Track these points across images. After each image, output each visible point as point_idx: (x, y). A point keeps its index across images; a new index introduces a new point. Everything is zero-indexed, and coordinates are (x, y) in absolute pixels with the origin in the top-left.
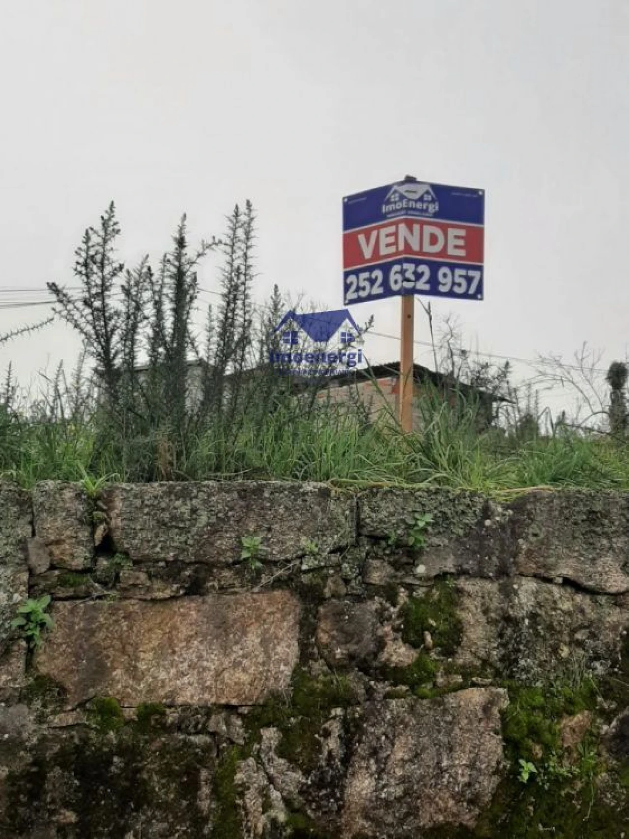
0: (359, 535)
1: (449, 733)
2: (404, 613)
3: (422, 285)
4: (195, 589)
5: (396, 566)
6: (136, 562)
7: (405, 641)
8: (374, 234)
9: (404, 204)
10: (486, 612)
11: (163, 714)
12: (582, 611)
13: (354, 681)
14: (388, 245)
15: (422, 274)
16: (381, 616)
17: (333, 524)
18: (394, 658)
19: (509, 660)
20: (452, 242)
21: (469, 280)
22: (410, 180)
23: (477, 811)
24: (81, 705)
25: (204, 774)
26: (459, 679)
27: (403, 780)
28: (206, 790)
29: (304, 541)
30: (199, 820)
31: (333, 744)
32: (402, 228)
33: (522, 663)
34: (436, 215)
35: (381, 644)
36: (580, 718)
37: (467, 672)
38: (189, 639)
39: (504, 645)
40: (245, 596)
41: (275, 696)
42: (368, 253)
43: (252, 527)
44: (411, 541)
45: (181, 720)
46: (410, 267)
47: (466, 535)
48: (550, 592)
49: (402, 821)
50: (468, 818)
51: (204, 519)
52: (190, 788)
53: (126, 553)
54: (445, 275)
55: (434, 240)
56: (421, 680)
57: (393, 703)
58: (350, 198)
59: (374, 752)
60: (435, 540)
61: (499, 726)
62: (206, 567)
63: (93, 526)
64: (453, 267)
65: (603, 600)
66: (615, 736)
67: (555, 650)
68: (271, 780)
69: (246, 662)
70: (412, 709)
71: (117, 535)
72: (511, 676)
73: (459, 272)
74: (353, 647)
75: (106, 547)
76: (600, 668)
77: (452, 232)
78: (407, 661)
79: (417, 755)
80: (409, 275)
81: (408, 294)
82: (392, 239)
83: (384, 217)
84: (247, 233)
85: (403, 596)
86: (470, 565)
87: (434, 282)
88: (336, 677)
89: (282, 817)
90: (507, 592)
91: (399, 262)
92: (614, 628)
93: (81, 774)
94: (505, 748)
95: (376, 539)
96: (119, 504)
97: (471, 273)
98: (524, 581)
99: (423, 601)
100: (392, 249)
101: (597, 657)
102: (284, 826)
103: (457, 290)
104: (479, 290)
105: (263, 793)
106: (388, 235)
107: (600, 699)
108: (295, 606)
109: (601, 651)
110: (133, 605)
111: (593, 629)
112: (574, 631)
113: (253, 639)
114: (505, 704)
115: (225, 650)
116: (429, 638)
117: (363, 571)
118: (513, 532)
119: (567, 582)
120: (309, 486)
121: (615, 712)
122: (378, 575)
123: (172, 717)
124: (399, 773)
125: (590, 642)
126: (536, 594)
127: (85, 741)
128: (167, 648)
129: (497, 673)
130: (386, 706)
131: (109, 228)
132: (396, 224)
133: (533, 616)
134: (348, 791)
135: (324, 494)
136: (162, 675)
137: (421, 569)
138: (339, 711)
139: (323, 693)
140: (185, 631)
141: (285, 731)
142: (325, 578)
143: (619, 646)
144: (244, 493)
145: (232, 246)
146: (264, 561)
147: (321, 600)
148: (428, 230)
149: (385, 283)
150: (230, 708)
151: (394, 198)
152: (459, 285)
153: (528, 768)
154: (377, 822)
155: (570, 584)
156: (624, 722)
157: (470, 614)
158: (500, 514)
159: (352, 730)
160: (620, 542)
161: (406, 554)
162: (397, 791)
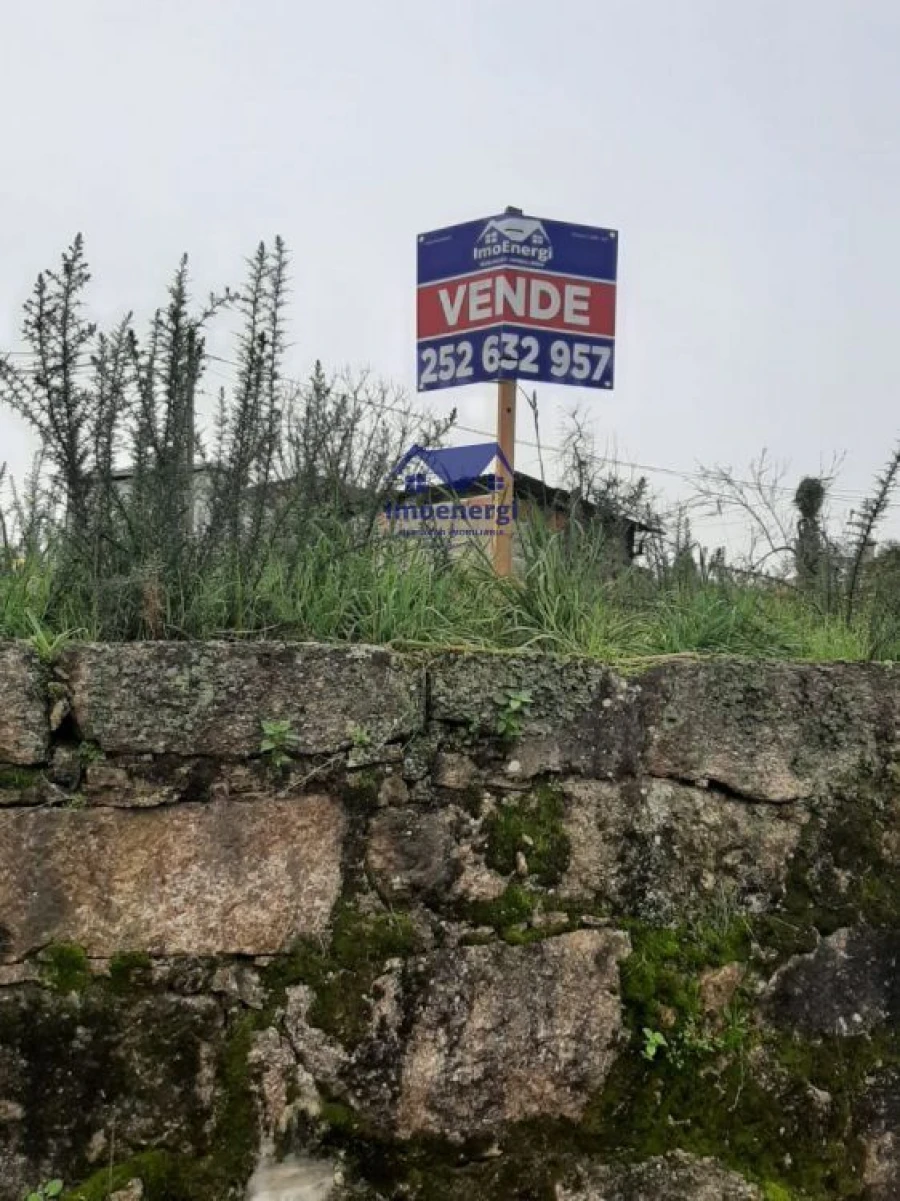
0: (429, 718)
1: (547, 993)
2: (489, 827)
3: (527, 365)
4: (195, 792)
5: (479, 761)
6: (111, 755)
7: (490, 865)
8: (461, 291)
10: (601, 826)
11: (148, 968)
12: (734, 826)
13: (417, 921)
14: (481, 307)
15: (528, 350)
16: (458, 832)
17: (392, 705)
18: (475, 890)
19: (633, 892)
20: (571, 305)
21: (594, 360)
22: (513, 212)
23: (584, 1098)
24: (31, 954)
25: (205, 1050)
26: (564, 918)
27: (484, 1057)
28: (208, 1072)
29: (352, 728)
30: (197, 1115)
31: (387, 1008)
32: (501, 281)
33: (650, 895)
34: (549, 265)
35: (456, 869)
36: (728, 971)
37: (574, 908)
38: (185, 863)
39: (626, 872)
40: (267, 805)
41: (308, 942)
42: (452, 317)
43: (277, 706)
44: (501, 728)
45: (174, 975)
46: (511, 340)
47: (576, 720)
48: (691, 800)
49: (480, 1113)
50: (572, 1110)
51: (207, 694)
52: (186, 1070)
53: (96, 743)
54: (560, 352)
55: (545, 300)
56: (512, 919)
57: (472, 950)
58: (429, 236)
59: (445, 1019)
60: (535, 727)
61: (616, 983)
62: (210, 761)
63: (49, 702)
64: (571, 341)
65: (762, 810)
66: (775, 996)
67: (696, 879)
68: (300, 1057)
69: (266, 895)
70: (497, 960)
71: (83, 716)
72: (635, 914)
73: (579, 348)
74: (417, 875)
75: (67, 732)
76: (756, 903)
77: (571, 291)
78: (492, 893)
79: (503, 1023)
80: (510, 351)
81: (508, 378)
82: (486, 298)
83: (475, 265)
84: (277, 283)
85: (488, 803)
86: (582, 761)
87: (544, 361)
88: (394, 916)
89: (314, 1109)
90: (633, 800)
91: (497, 331)
92: (777, 849)
93: (30, 1049)
94: (624, 1013)
95: (452, 725)
96: (85, 671)
97: (597, 350)
98: (656, 784)
99: (516, 810)
100: (487, 313)
101: (753, 889)
102: (317, 1121)
103: (577, 374)
104: (608, 375)
105: (288, 1075)
106: (481, 293)
107: (755, 946)
108: (337, 819)
109: (759, 881)
110: (106, 816)
111: (749, 850)
112: (721, 853)
113: (276, 863)
114: (626, 952)
115: (237, 877)
116: (522, 861)
117: (434, 767)
118: (641, 716)
119: (715, 785)
120: (360, 651)
121: (776, 963)
122: (455, 774)
123: (160, 971)
124: (478, 1047)
125: (743, 868)
126: (671, 801)
127: (36, 1005)
128: (154, 876)
129: (616, 910)
130: (463, 955)
131: (73, 271)
132: (493, 276)
133: (667, 833)
134: (408, 1072)
135: (381, 661)
136: (147, 913)
137: (514, 767)
138: (395, 962)
139: (374, 937)
140: (180, 852)
141: (320, 990)
142: (380, 779)
143: (784, 872)
144: (266, 659)
145: (255, 302)
146: (295, 755)
147: (373, 809)
148: (537, 286)
149: (476, 362)
150: (243, 959)
152: (580, 367)
153: (655, 1039)
154: (447, 1115)
155: (719, 788)
156: (787, 977)
157: (580, 828)
158: (624, 691)
159: (414, 988)
160: (789, 732)
161: (494, 746)
162: (475, 1072)
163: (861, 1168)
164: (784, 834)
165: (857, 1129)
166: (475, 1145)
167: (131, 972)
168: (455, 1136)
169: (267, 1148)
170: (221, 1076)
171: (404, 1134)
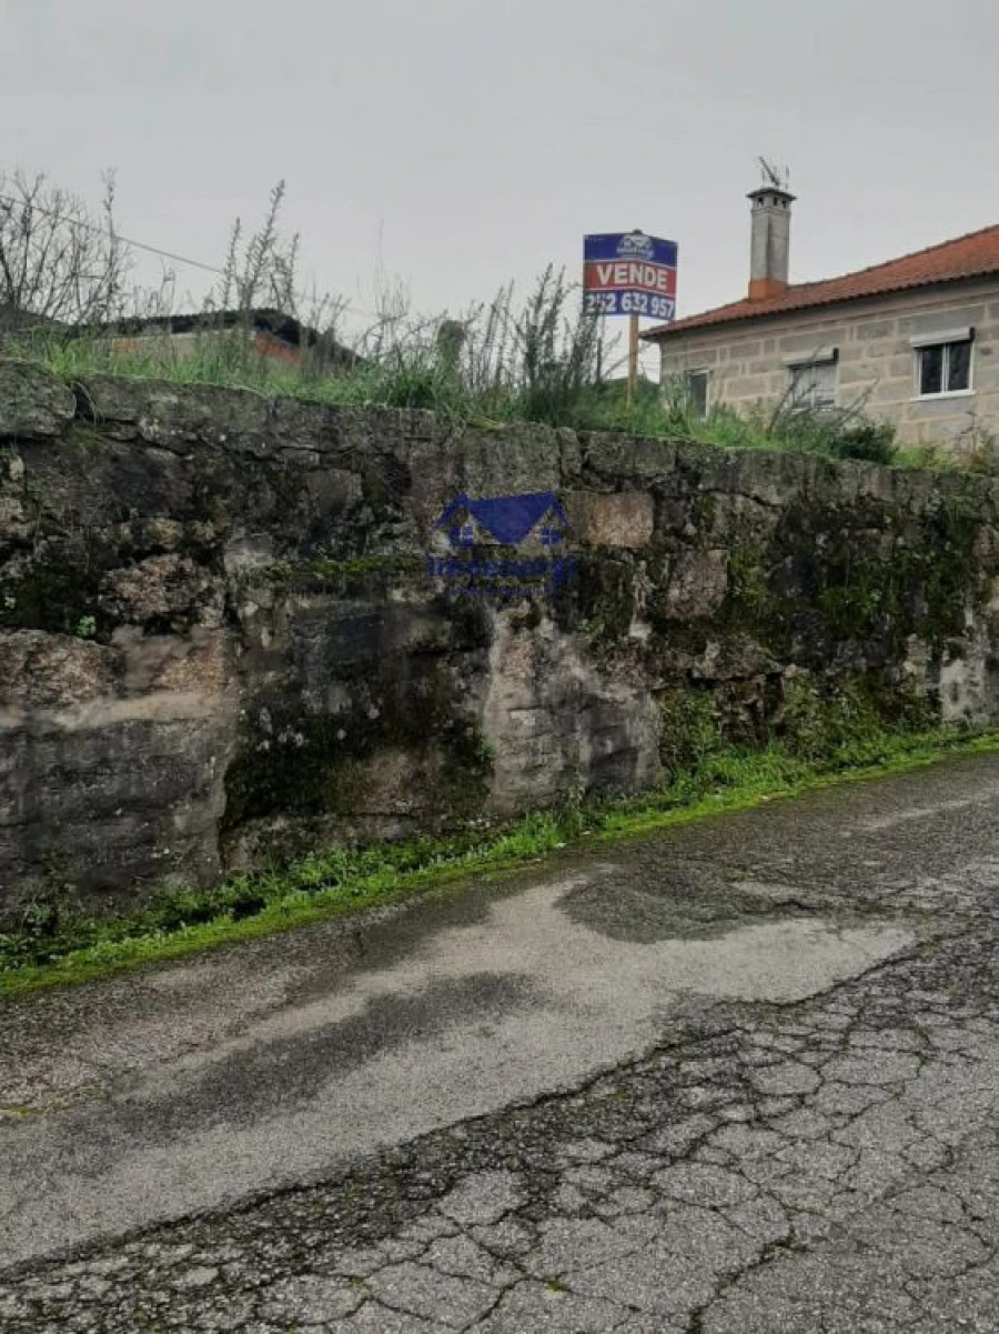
0: (678, 466)
1: (707, 570)
2: (693, 509)
3: (643, 309)
4: (618, 489)
5: (691, 484)
6: (598, 473)
7: (693, 523)
8: (610, 267)
9: (634, 249)
10: (724, 510)
11: (606, 550)
12: (760, 514)
13: (672, 539)
14: (622, 277)
15: (644, 301)
16: (684, 510)
17: (668, 460)
18: (689, 531)
20: (660, 280)
21: (668, 306)
22: (637, 233)
23: (715, 611)
24: (579, 541)
25: (620, 580)
26: (712, 544)
27: (690, 592)
28: (621, 587)
29: (658, 468)
30: (618, 602)
31: (665, 571)
32: (633, 267)
33: (736, 538)
34: (653, 259)
35: (685, 524)
36: (756, 569)
37: (715, 541)
38: (615, 514)
39: (730, 529)
40: (636, 495)
41: (645, 545)
42: (604, 279)
43: (639, 458)
44: (699, 471)
45: (612, 553)
46: (636, 295)
47: (719, 469)
48: (749, 503)
49: (688, 612)
50: (711, 614)
51: (622, 452)
52: (615, 586)
53: (593, 468)
54: (656, 303)
55: (650, 277)
56: (698, 543)
57: (688, 553)
58: (591, 236)
59: (680, 577)
60: (708, 471)
61: (726, 569)
62: (622, 477)
63: (583, 453)
64: (659, 297)
65: (768, 508)
66: (769, 579)
67: (749, 533)
68: (642, 586)
69: (636, 527)
70: (695, 557)
71: (591, 458)
72: (731, 545)
73: (663, 301)
74: (673, 524)
75: (587, 464)
76: (765, 544)
77: (661, 272)
78: (693, 533)
79: (695, 580)
80: (634, 300)
81: (635, 315)
82: (624, 274)
83: (617, 255)
85: (693, 500)
86: (720, 485)
87: (649, 307)
88: (667, 538)
89: (645, 605)
90: (733, 501)
91: (631, 291)
92: (772, 524)
93: (581, 574)
94: (728, 580)
95: (684, 469)
97: (669, 302)
98: (739, 496)
99: (700, 503)
100: (624, 281)
101: (764, 539)
102: (645, 609)
103: (661, 314)
104: (673, 315)
105: (639, 591)
106: (622, 270)
107: (765, 560)
108: (653, 502)
109: (766, 536)
110: (596, 495)
111: (764, 523)
112: (756, 524)
113: (638, 516)
114: (729, 558)
115: (629, 520)
116: (701, 522)
117: (679, 485)
118: (737, 469)
119: (755, 498)
121: (770, 567)
122: (684, 489)
123: (610, 551)
124: (688, 588)
125: (762, 530)
126: (743, 503)
127: (581, 559)
128: (607, 518)
129: (726, 543)
130: (685, 554)
132: (629, 263)
133: (742, 515)
134: (669, 595)
136: (606, 531)
137: (701, 486)
138: (667, 555)
139: (662, 545)
140: (614, 510)
141: (648, 564)
142: (665, 488)
143: (773, 533)
146: (643, 477)
147: (663, 498)
148: (648, 269)
149: (618, 304)
150: (629, 550)
151: (627, 244)
152: (663, 311)
153: (736, 591)
154: (679, 611)
155: (757, 500)
156: (774, 573)
157: (718, 511)
158: (733, 460)
159: (673, 563)
160: (778, 478)
161: (697, 478)
162: (687, 597)
163: (790, 648)
164: (773, 518)
165: (791, 632)
166: (688, 622)
167: (602, 547)
168: (682, 619)
169: (635, 616)
170: (624, 591)
171: (668, 617)
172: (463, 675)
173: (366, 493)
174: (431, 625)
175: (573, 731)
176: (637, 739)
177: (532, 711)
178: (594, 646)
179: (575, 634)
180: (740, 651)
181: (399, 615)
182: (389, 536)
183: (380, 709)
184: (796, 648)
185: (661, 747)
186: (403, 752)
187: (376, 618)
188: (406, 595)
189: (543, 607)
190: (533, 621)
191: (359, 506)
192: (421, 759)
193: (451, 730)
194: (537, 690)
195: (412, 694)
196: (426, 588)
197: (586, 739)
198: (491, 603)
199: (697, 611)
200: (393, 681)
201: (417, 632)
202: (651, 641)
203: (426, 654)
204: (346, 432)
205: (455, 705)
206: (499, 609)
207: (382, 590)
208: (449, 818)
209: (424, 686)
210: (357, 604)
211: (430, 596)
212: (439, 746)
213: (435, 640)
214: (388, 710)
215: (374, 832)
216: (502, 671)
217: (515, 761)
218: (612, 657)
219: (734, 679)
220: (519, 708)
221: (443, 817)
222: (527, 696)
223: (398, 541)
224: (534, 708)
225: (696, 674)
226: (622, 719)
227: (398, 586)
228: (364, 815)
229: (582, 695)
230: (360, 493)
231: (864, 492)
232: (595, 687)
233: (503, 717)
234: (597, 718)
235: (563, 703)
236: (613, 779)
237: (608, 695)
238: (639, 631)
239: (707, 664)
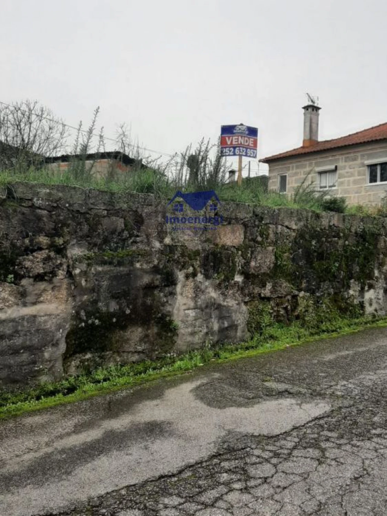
0: (254, 214)
1: (266, 255)
2: (260, 231)
3: (244, 154)
4: (229, 223)
5: (260, 221)
7: (260, 236)
8: (231, 138)
9: (240, 131)
10: (273, 231)
12: (288, 232)
13: (252, 243)
14: (235, 142)
15: (244, 151)
16: (257, 231)
17: (250, 212)
18: (259, 240)
19: (276, 241)
20: (251, 142)
21: (254, 153)
22: (242, 125)
23: (270, 270)
24: (214, 244)
25: (230, 259)
27: (259, 263)
29: (246, 215)
30: (230, 267)
31: (249, 255)
32: (240, 138)
33: (278, 242)
35: (257, 236)
36: (286, 254)
37: (269, 243)
39: (276, 238)
40: (237, 226)
41: (241, 245)
42: (229, 143)
43: (238, 212)
44: (262, 216)
46: (241, 148)
47: (271, 215)
48: (283, 228)
49: (259, 271)
50: (268, 272)
51: (231, 209)
52: (229, 261)
54: (249, 151)
55: (247, 141)
56: (263, 244)
57: (258, 248)
58: (224, 126)
59: (255, 257)
60: (266, 216)
61: (274, 254)
62: (231, 219)
64: (250, 149)
65: (291, 230)
66: (292, 258)
67: (283, 240)
68: (240, 261)
69: (237, 238)
70: (261, 249)
72: (276, 245)
73: (252, 150)
74: (252, 237)
76: (290, 244)
77: (251, 139)
79: (262, 258)
80: (240, 150)
81: (241, 156)
83: (234, 133)
85: (260, 227)
86: (271, 222)
87: (246, 153)
88: (250, 242)
89: (241, 268)
90: (277, 228)
91: (239, 147)
92: (293, 237)
93: (214, 256)
94: (275, 258)
95: (257, 216)
97: (254, 151)
98: (279, 226)
99: (263, 228)
100: (237, 143)
102: (241, 270)
103: (252, 155)
104: (256, 156)
105: (238, 263)
106: (235, 139)
107: (290, 250)
108: (243, 228)
109: (291, 241)
110: (220, 226)
111: (290, 236)
112: (287, 236)
113: (238, 234)
114: (275, 250)
115: (234, 235)
116: (264, 236)
117: (255, 221)
118: (278, 215)
121: (293, 253)
122: (257, 223)
123: (226, 247)
125: (289, 239)
126: (281, 228)
127: (214, 250)
128: (225, 235)
129: (274, 244)
132: (238, 136)
133: (281, 233)
134: (251, 264)
136: (225, 239)
137: (263, 222)
138: (250, 249)
139: (248, 245)
140: (228, 232)
141: (242, 252)
142: (249, 223)
143: (294, 240)
146: (240, 219)
147: (248, 227)
148: (246, 138)
149: (234, 152)
150: (234, 247)
151: (238, 129)
153: (278, 263)
154: (255, 271)
155: (287, 227)
156: (294, 256)
157: (271, 232)
158: (277, 211)
159: (252, 253)
160: (295, 219)
161: (262, 219)
162: (258, 265)
163: (301, 285)
164: (294, 234)
165: (302, 279)
166: (258, 275)
167: (223, 246)
168: (256, 274)
169: (237, 273)
170: (232, 262)
171: (250, 273)
172: (165, 296)
173: (126, 225)
174: (152, 276)
175: (211, 317)
176: (237, 321)
177: (194, 310)
178: (220, 284)
179: (212, 279)
180: (281, 286)
181: (139, 273)
182: (135, 242)
183: (131, 310)
184: (304, 285)
185: (248, 324)
186: (140, 327)
187: (128, 274)
188: (141, 265)
189: (199, 269)
190: (194, 275)
191: (123, 231)
192: (147, 330)
193: (160, 318)
194: (196, 302)
195: (144, 304)
196: (150, 263)
197: (216, 321)
198: (177, 268)
199: (262, 271)
200: (136, 299)
201: (146, 279)
202: (244, 282)
203: (150, 288)
204: (118, 203)
205: (162, 308)
206: (180, 270)
207: (132, 263)
208: (159, 353)
209: (149, 301)
210: (121, 269)
211: (151, 265)
212: (155, 324)
213: (154, 283)
214: (133, 311)
215: (128, 359)
216: (182, 294)
217: (187, 330)
218: (227, 289)
219: (278, 297)
220: (188, 309)
221: (157, 353)
222: (192, 304)
223: (139, 244)
224: (195, 309)
225: (262, 295)
226: (232, 313)
227: (138, 262)
228: (124, 352)
229: (215, 304)
230: (123, 226)
231: (331, 224)
232: (220, 300)
233: (182, 313)
234: (221, 313)
235: (207, 307)
236: (227, 337)
237: (225, 304)
238: (239, 278)
239: (267, 291)
